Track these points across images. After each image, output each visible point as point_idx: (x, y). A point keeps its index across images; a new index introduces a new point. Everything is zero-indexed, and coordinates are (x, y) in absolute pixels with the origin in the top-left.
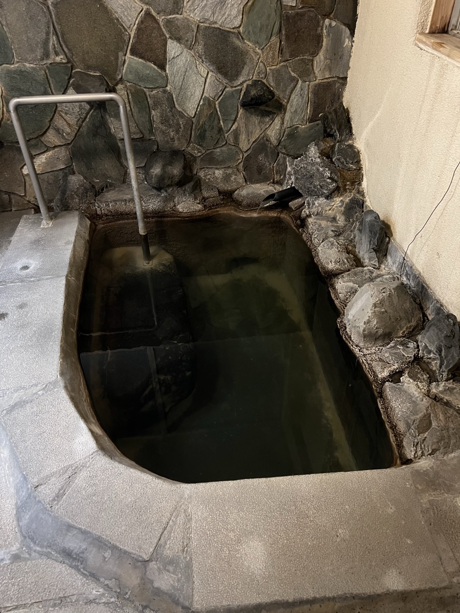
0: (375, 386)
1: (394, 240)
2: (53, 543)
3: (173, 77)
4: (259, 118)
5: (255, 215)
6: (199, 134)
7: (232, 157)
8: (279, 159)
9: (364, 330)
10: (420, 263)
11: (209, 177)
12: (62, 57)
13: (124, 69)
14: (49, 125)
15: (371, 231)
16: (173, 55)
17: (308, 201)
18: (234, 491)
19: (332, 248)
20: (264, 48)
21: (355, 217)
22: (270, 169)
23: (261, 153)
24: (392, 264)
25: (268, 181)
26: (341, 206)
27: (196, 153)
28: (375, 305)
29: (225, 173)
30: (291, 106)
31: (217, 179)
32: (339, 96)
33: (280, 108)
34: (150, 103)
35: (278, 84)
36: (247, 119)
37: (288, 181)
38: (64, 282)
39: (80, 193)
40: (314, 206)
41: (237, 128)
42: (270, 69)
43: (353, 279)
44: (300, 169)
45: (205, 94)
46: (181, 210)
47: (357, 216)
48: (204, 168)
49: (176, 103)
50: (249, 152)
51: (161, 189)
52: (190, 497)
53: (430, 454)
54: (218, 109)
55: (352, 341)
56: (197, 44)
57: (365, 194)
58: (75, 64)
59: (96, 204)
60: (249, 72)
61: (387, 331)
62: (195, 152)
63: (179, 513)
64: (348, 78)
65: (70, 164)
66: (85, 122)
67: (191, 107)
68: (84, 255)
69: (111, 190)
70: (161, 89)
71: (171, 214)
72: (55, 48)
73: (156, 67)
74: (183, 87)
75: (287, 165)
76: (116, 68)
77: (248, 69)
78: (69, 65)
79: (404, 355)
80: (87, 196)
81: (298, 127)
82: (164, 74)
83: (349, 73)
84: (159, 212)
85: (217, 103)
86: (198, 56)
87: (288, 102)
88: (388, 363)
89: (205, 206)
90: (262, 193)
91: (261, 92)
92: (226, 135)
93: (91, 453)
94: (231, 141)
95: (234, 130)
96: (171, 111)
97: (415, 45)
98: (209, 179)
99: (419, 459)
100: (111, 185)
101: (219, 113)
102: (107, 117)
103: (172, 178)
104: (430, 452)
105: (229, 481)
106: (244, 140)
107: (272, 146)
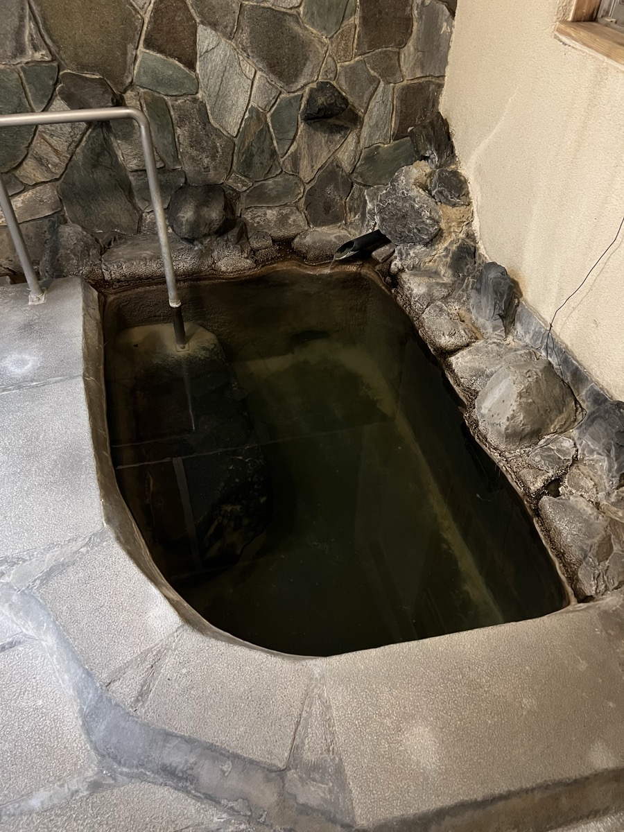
0: (527, 501)
1: (526, 302)
2: (146, 760)
3: (206, 80)
4: (327, 135)
5: (327, 271)
6: (245, 161)
7: (287, 191)
8: (354, 192)
9: (507, 429)
10: (566, 333)
11: (257, 220)
12: (44, 52)
13: (136, 68)
14: (26, 153)
15: (495, 292)
16: (205, 47)
17: (400, 249)
18: (379, 662)
19: (441, 315)
20: (333, 35)
21: (466, 270)
22: (341, 205)
23: (329, 184)
24: (523, 334)
25: (339, 222)
26: (446, 256)
27: (240, 187)
28: (520, 395)
29: (280, 214)
30: (370, 118)
31: (269, 222)
32: (435, 102)
33: (355, 120)
34: (173, 117)
35: (352, 88)
36: (310, 137)
37: (369, 222)
38: (82, 385)
39: (78, 251)
40: (409, 257)
41: (296, 151)
42: (342, 66)
43: (477, 357)
44: (387, 206)
45: (251, 103)
46: (223, 269)
47: (468, 269)
48: (251, 207)
49: (210, 117)
50: (313, 183)
51: (194, 240)
52: (323, 677)
53: (616, 588)
54: (270, 124)
55: (489, 443)
56: (241, 31)
57: (478, 239)
58: (63, 62)
59: (104, 267)
60: (313, 71)
61: (536, 427)
62: (238, 186)
63: (313, 701)
64: (446, 78)
65: (59, 209)
66: (80, 147)
67: (232, 123)
68: (100, 343)
69: (121, 244)
70: (189, 97)
71: (210, 274)
72: (32, 39)
73: (181, 65)
74: (220, 94)
75: (366, 201)
76: (125, 68)
77: (311, 66)
78: (55, 64)
79: (559, 458)
80: (89, 255)
81: (379, 146)
82: (193, 74)
83: (448, 70)
84: (194, 273)
85: (268, 115)
86: (242, 49)
87: (365, 113)
88: (540, 470)
89: (256, 261)
90: (334, 240)
91: (332, 99)
92: (281, 160)
93: (174, 630)
94: (289, 168)
95: (292, 153)
96: (204, 129)
97: (555, 38)
98: (258, 223)
99: (602, 595)
100: (121, 237)
101: (271, 130)
102: (112, 138)
103: (210, 224)
104: (616, 585)
105: (371, 650)
106: (306, 167)
107: (344, 174)
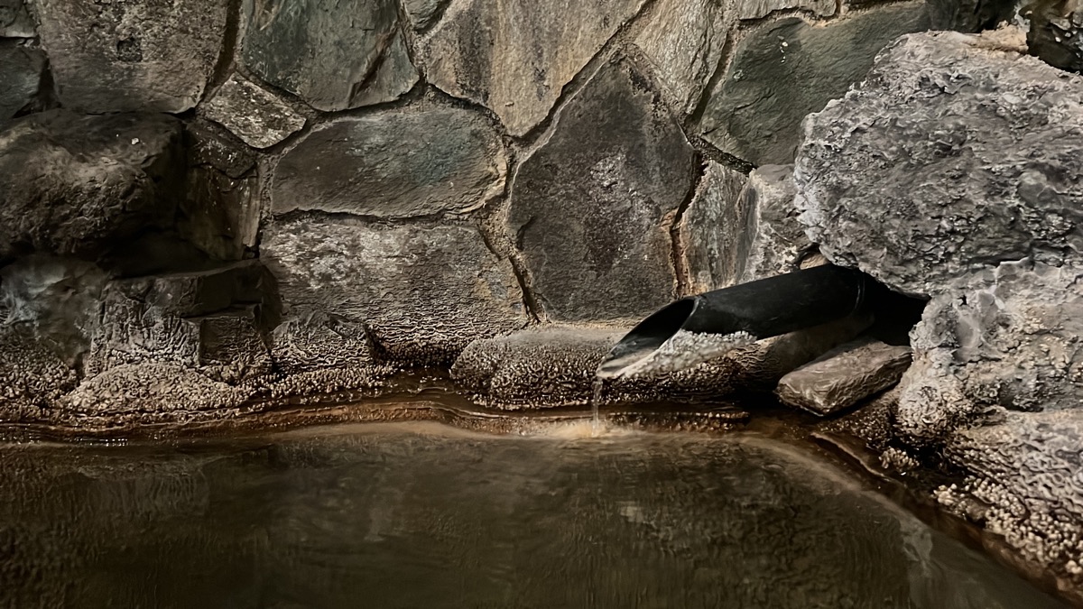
7: (449, 164)
8: (707, 193)
11: (323, 265)
22: (657, 241)
23: (603, 149)
25: (651, 308)
27: (256, 131)
29: (414, 251)
31: (370, 278)
41: (476, 7)
48: (297, 214)
50: (543, 142)
62: (247, 127)
81: (798, 21)
94: (448, 75)
95: (459, 16)
98: (326, 278)
106: (516, 76)
107: (663, 114)
